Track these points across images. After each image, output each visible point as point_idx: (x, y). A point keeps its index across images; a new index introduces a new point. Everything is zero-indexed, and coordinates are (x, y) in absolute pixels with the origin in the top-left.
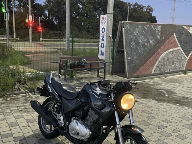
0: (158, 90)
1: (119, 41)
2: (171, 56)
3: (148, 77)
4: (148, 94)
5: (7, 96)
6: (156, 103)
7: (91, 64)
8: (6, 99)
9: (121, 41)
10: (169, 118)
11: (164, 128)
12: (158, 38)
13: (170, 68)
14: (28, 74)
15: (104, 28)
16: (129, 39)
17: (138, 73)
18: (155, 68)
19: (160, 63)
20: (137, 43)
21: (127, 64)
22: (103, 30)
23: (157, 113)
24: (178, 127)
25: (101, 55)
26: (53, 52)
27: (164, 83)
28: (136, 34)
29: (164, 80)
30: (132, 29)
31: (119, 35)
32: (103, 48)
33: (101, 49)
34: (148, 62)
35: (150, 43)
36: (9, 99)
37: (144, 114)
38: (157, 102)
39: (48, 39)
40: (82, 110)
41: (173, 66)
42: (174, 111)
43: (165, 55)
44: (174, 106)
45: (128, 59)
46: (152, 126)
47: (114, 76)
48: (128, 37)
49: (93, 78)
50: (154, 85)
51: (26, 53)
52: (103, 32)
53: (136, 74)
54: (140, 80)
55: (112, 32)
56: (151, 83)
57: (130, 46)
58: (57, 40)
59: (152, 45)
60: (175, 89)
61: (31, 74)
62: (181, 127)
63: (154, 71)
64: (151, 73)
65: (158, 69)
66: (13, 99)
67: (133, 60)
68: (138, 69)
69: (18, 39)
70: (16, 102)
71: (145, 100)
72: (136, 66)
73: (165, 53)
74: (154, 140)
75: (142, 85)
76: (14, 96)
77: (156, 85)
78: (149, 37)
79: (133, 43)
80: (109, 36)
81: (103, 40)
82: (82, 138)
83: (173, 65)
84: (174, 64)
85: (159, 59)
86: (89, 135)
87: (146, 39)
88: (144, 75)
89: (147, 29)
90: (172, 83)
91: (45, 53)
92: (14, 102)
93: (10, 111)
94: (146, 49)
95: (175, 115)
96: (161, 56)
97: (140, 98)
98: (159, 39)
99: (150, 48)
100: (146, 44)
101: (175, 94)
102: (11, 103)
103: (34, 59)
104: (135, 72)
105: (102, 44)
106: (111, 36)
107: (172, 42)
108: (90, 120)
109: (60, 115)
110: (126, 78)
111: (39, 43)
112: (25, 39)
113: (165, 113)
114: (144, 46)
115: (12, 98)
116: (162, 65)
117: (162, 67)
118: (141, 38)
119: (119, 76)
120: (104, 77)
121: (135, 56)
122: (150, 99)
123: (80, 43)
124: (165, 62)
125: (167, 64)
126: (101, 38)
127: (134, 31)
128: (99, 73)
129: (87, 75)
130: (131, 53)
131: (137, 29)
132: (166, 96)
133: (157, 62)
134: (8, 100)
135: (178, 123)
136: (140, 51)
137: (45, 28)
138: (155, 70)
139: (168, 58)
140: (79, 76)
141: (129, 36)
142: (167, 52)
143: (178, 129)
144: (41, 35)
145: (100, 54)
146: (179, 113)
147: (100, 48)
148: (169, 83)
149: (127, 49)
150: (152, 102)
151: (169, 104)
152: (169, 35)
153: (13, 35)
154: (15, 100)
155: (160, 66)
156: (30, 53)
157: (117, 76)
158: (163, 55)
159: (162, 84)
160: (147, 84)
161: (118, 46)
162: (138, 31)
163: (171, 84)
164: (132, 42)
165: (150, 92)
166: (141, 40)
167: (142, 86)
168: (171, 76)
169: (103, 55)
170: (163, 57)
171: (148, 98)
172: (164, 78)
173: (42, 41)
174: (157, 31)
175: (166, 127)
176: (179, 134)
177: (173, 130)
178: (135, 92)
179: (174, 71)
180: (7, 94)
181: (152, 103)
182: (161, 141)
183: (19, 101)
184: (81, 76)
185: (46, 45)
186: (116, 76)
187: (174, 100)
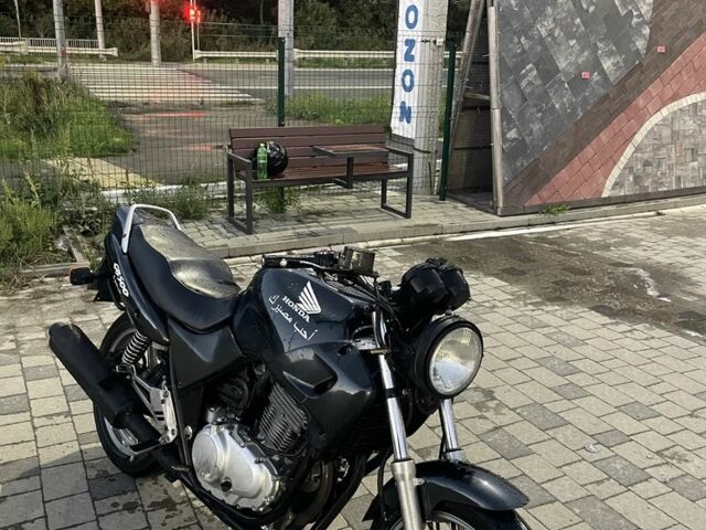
0: (621, 269)
1: (473, 63)
2: (690, 125)
3: (587, 211)
4: (574, 284)
5: (18, 281)
6: (604, 325)
7: (350, 160)
8: (13, 294)
9: (481, 62)
10: (646, 397)
11: (619, 440)
12: (637, 50)
13: (679, 173)
14: (114, 192)
15: (413, 8)
16: (515, 56)
17: (545, 193)
18: (616, 173)
19: (639, 155)
20: (548, 71)
21: (503, 159)
22: (412, 14)
23: (601, 369)
24: (681, 438)
25: (401, 120)
26: (230, 104)
27: (650, 235)
28: (544, 32)
29: (652, 224)
30: (527, 12)
31: (471, 37)
32: (408, 89)
33: (400, 95)
34: (589, 151)
35: (602, 72)
36: (24, 294)
37: (543, 374)
38: (606, 320)
39: (222, 54)
40: (248, 379)
41: (695, 164)
42: (675, 365)
43: (664, 119)
44: (677, 339)
45: (508, 136)
46: (568, 431)
47: (448, 204)
48: (511, 46)
49: (364, 212)
50: (607, 247)
51: (128, 108)
52: (411, 26)
53: (535, 200)
54: (553, 223)
55: (445, 25)
56: (594, 237)
57: (517, 83)
58: (257, 55)
59: (612, 79)
60: (690, 266)
61: (125, 195)
62: (693, 440)
63: (613, 188)
64: (601, 193)
65: (631, 178)
66: (37, 296)
67: (527, 140)
68: (547, 179)
69: (114, 52)
70: (46, 307)
71: (558, 314)
72: (537, 166)
73: (665, 112)
74: (569, 496)
75: (558, 243)
76: (47, 283)
77: (617, 245)
78: (600, 45)
79: (531, 70)
80: (435, 42)
81: (409, 57)
82: (244, 503)
83: (693, 160)
84: (700, 159)
85: (636, 136)
86: (271, 495)
87: (586, 53)
88: (569, 203)
89: (592, 9)
90: (681, 238)
91: (202, 106)
92: (40, 309)
93: (13, 346)
94: (585, 97)
95: (679, 382)
96: (648, 125)
97: (539, 300)
98: (643, 52)
99: (602, 91)
100: (585, 75)
101: (689, 288)
102: (25, 311)
103: (154, 132)
104: (535, 190)
105: (405, 74)
106: (440, 41)
107: (697, 64)
108: (277, 428)
109: (161, 393)
110: (496, 214)
111: (187, 67)
112: (137, 55)
113: (635, 372)
114: (577, 83)
115: (36, 292)
116: (647, 164)
117: (649, 169)
118: (563, 48)
119: (469, 205)
120: (403, 210)
121: (536, 127)
122: (578, 309)
123: (339, 67)
124: (664, 151)
125: (670, 157)
126: (402, 48)
127: (535, 20)
128: (389, 193)
129: (338, 203)
130: (521, 114)
131: (549, 10)
132: (650, 292)
133: (629, 150)
134: (20, 297)
135: (681, 421)
136: (557, 106)
137: (211, 9)
138: (616, 184)
139: (675, 135)
140: (307, 203)
141: (516, 40)
142: (674, 106)
143: (678, 449)
144: (196, 37)
145: (399, 115)
146: (696, 375)
147: (399, 89)
148: (669, 237)
149: (502, 95)
150: (585, 322)
151: (658, 332)
152: (688, 35)
153: (96, 38)
154: (44, 300)
155: (639, 167)
156: (146, 107)
157: (460, 205)
158: (656, 119)
159: (641, 240)
160: (577, 240)
161: (468, 84)
162: (555, 20)
163: (678, 244)
164: (528, 67)
165: (584, 273)
166: (566, 59)
167: (556, 248)
168: (683, 209)
169: (409, 122)
170: (653, 128)
171: (571, 304)
172: (653, 213)
173: (201, 59)
174: (635, 20)
175: (629, 438)
176: (680, 473)
177: (658, 453)
178: (524, 273)
179: (699, 185)
180: (18, 274)
181: (587, 327)
182: (599, 505)
183: (58, 304)
184: (317, 203)
185: (212, 74)
186: (455, 208)
187: (682, 315)
